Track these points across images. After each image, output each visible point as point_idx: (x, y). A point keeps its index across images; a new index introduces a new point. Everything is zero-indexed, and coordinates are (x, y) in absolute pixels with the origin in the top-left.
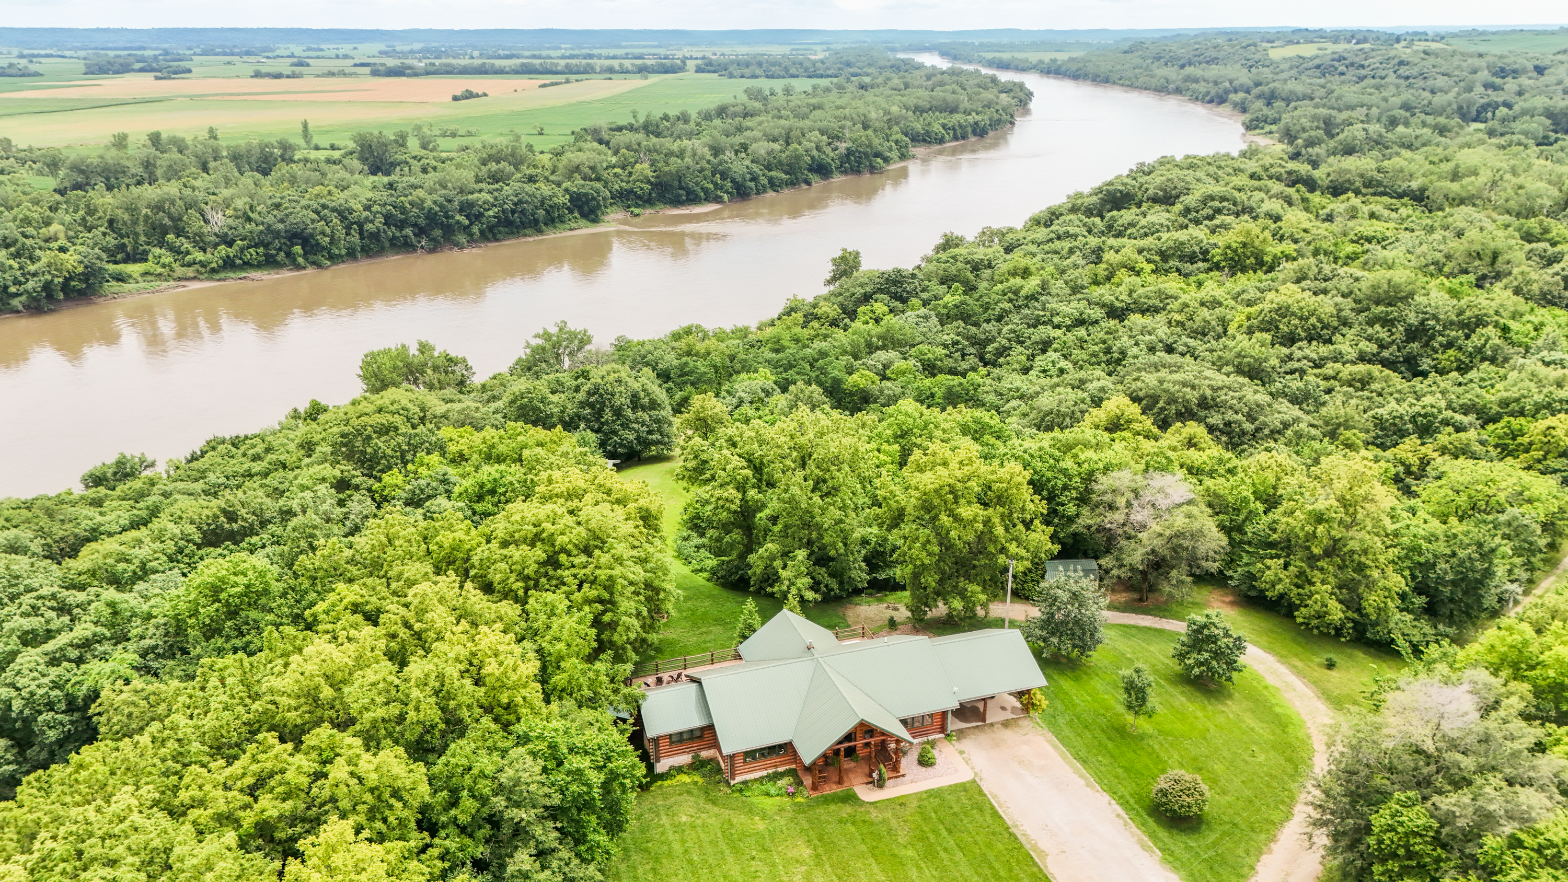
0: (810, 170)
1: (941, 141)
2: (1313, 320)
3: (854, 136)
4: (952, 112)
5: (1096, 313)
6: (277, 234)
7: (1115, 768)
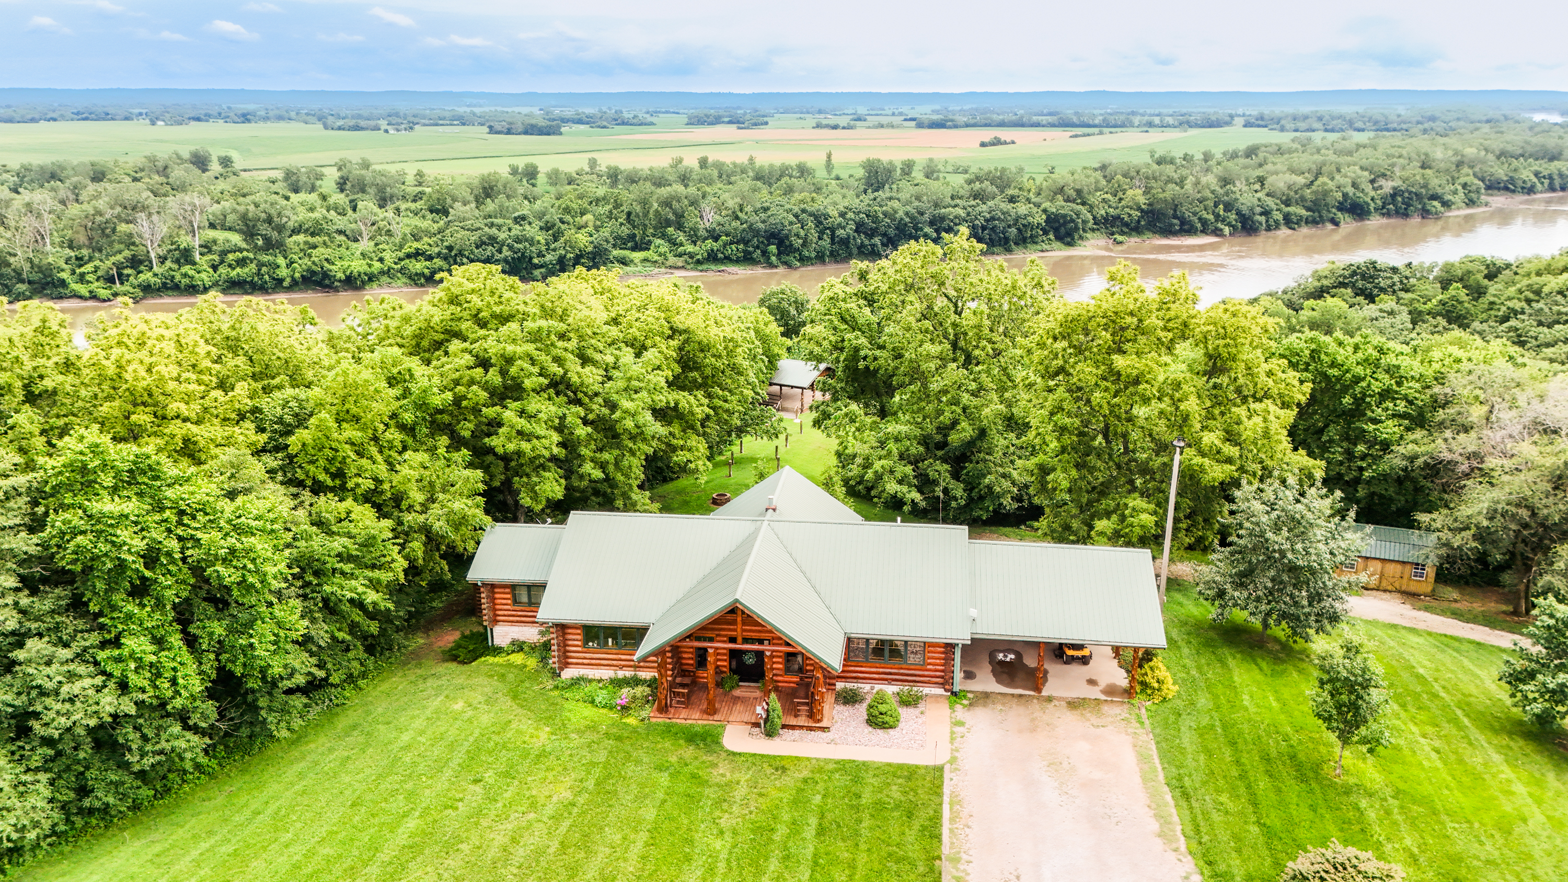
0: (1341, 208)
3: (1406, 174)
6: (756, 233)
7: (1246, 823)
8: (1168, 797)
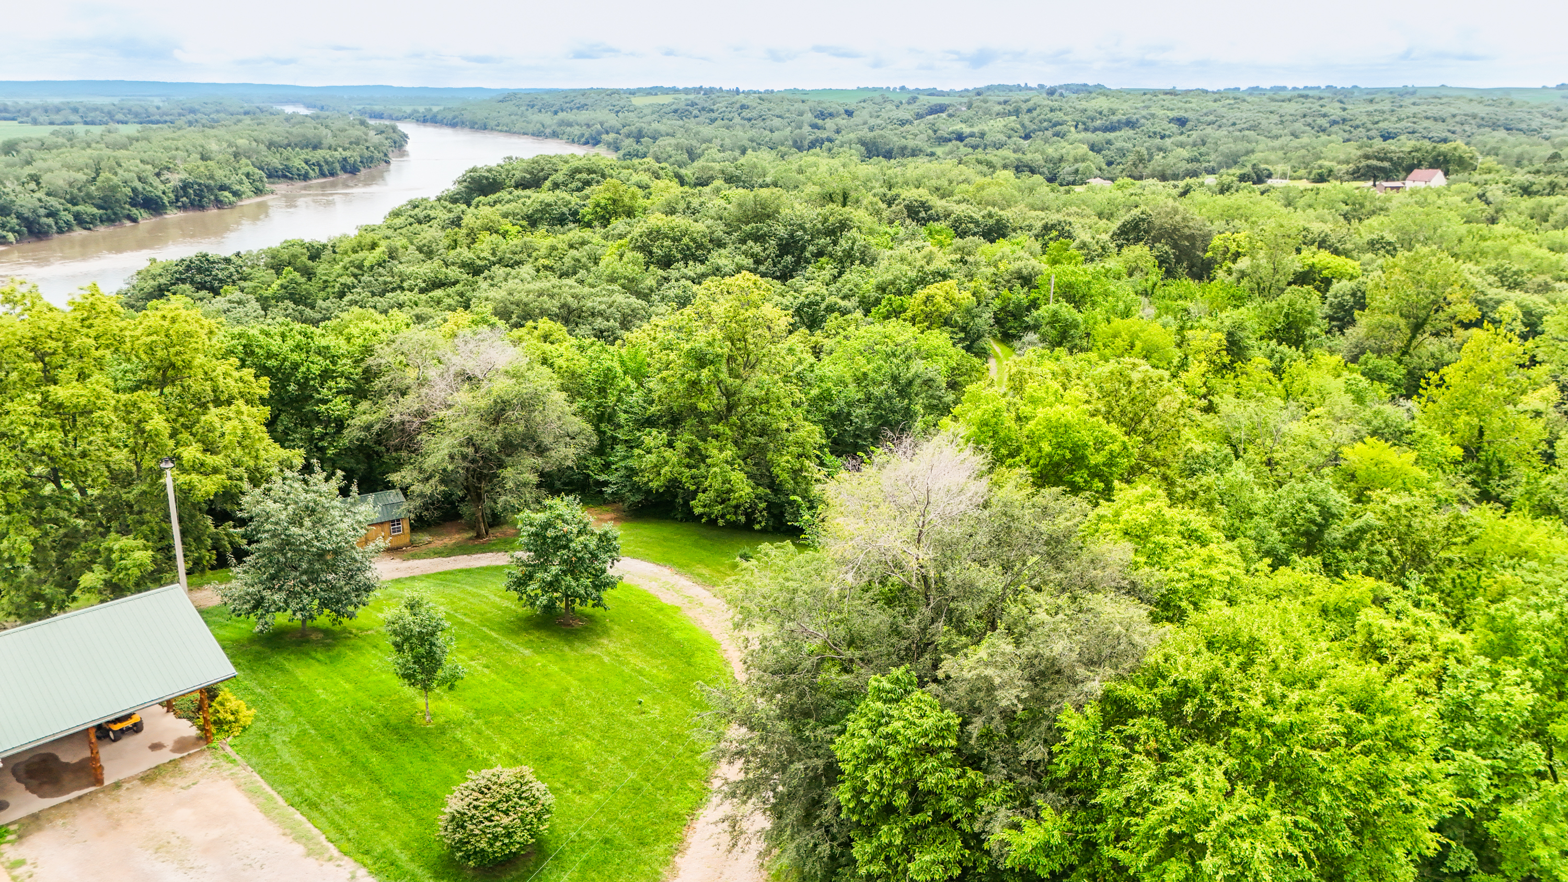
0: (134, 204)
1: (306, 177)
2: (686, 240)
3: (189, 166)
4: (315, 148)
5: (453, 272)
7: (378, 801)
8: (298, 816)
